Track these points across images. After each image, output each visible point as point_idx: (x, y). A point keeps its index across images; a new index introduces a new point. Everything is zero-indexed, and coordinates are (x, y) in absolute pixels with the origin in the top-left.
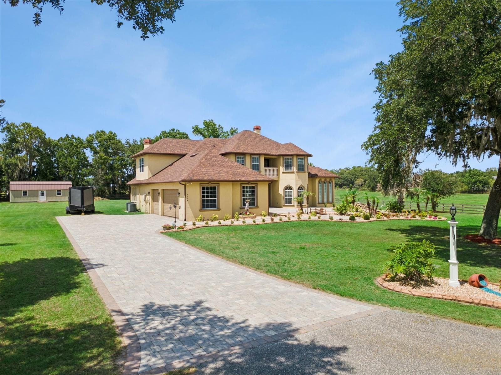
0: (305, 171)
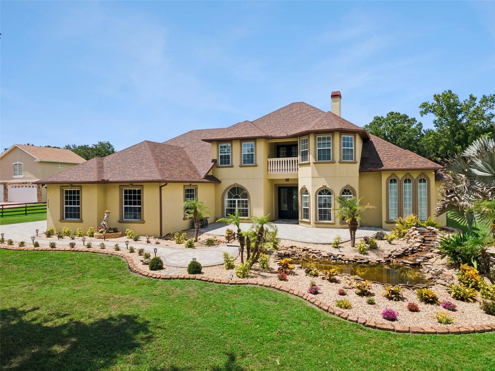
0: (355, 160)
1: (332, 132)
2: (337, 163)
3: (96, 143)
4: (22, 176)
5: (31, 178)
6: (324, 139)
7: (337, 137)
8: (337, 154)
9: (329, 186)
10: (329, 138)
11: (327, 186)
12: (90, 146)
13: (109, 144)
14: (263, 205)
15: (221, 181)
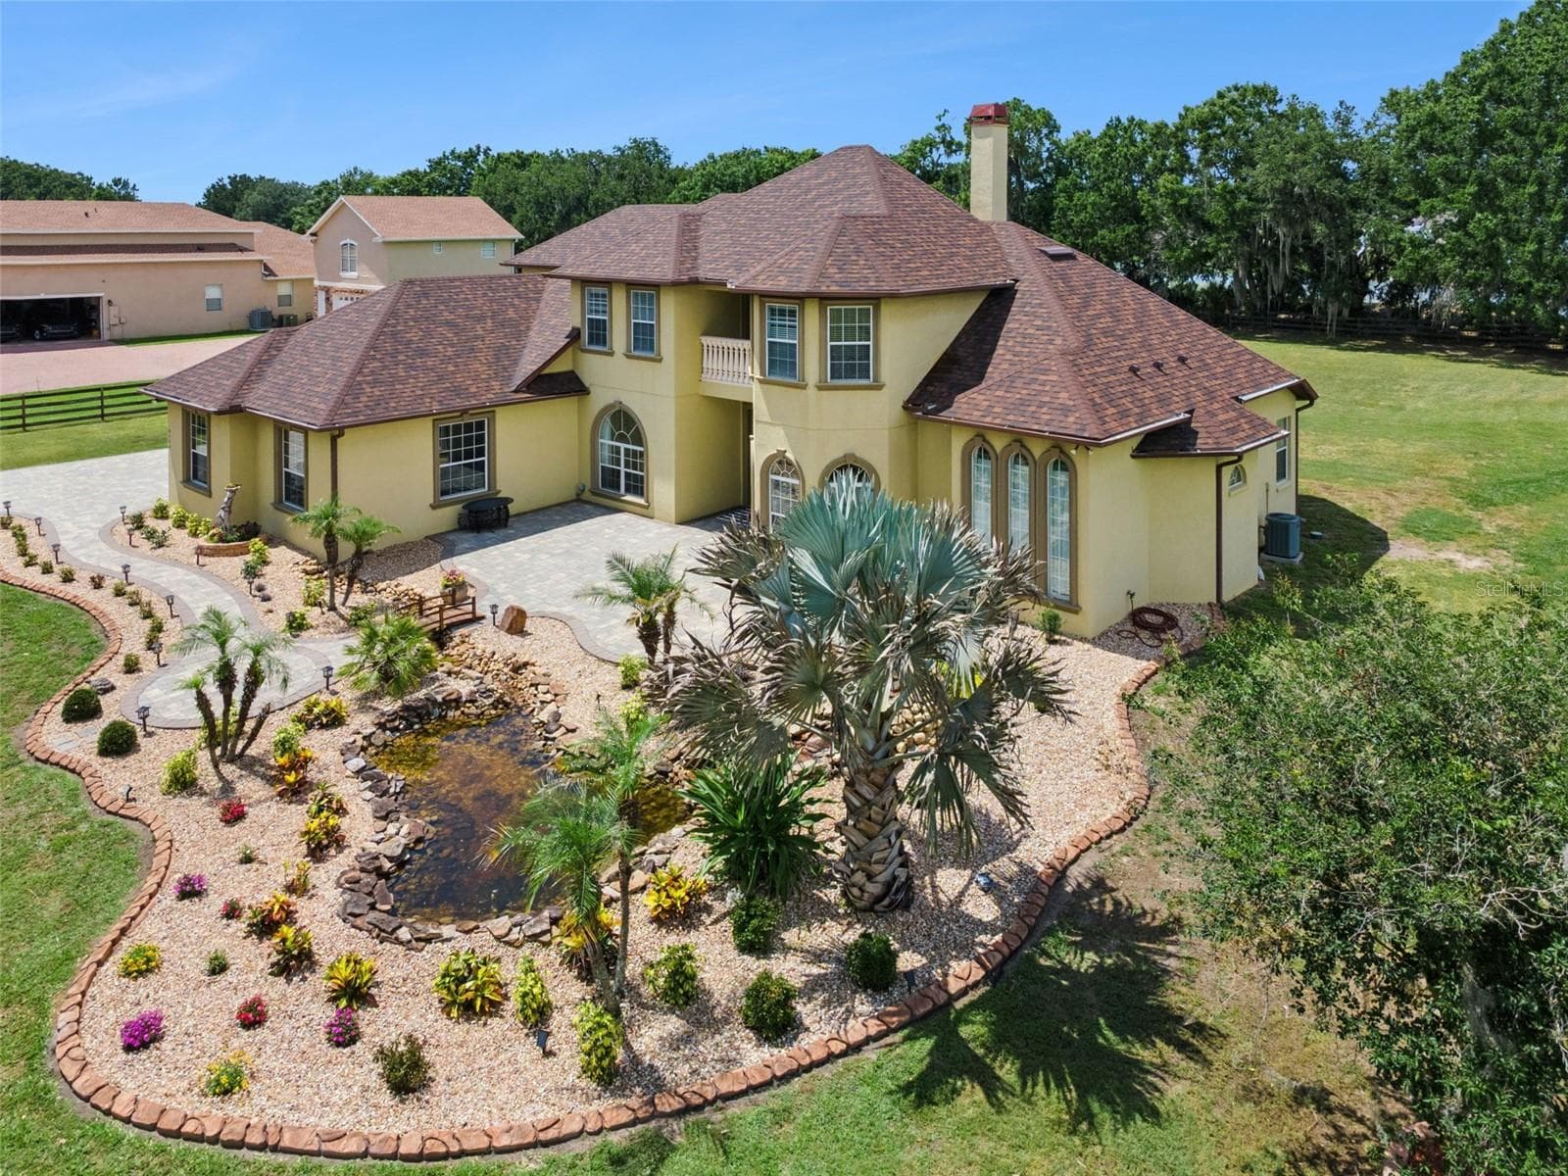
0: (876, 379)
1: (801, 298)
2: (811, 391)
3: (624, 142)
4: (354, 274)
5: (368, 281)
6: (782, 312)
7: (812, 314)
8: (813, 362)
9: (794, 453)
10: (792, 313)
11: (787, 454)
12: (608, 151)
13: (656, 145)
14: (673, 471)
15: (592, 389)
